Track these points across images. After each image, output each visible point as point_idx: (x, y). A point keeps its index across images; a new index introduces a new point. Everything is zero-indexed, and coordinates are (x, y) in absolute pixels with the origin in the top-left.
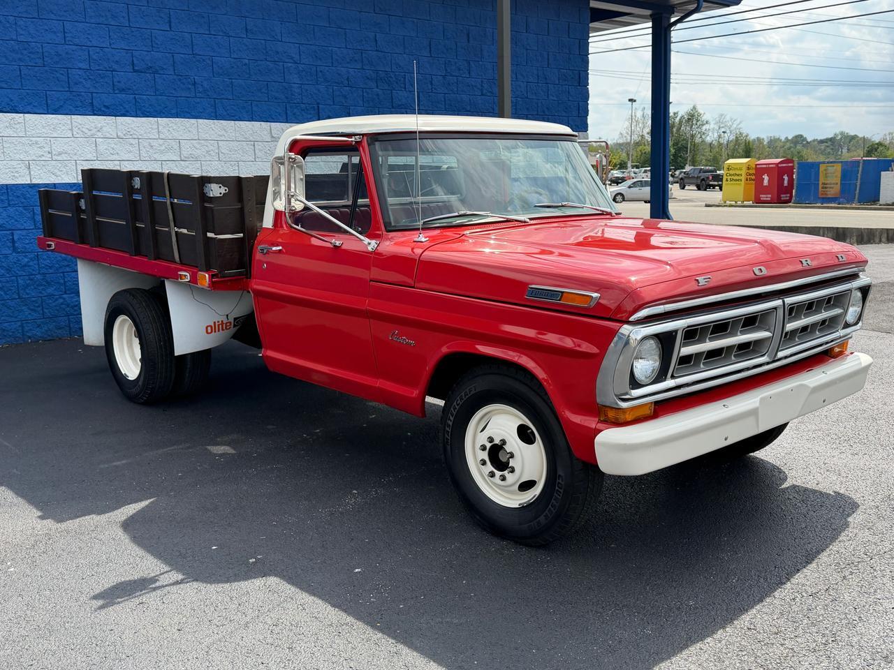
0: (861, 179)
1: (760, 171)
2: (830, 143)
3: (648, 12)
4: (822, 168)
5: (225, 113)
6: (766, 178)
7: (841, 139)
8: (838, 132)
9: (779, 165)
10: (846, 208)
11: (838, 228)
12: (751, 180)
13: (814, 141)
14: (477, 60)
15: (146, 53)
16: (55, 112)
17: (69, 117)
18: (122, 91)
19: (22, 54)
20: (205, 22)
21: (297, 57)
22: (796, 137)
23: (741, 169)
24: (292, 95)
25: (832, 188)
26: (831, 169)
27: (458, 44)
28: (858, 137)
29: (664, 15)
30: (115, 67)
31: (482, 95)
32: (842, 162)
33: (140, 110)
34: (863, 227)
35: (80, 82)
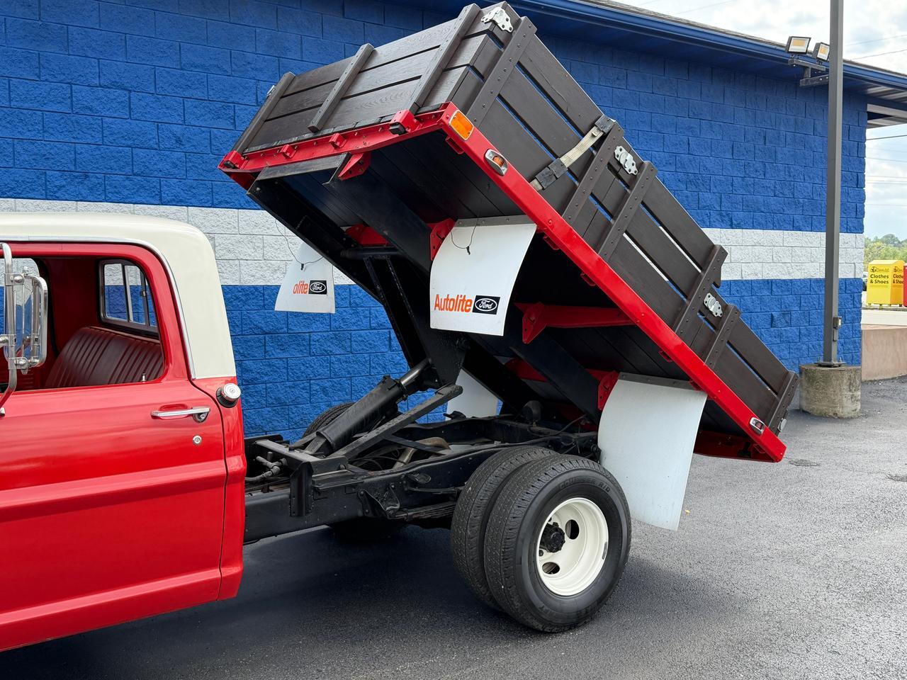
12: (898, 282)
14: (772, 161)
23: (887, 271)
27: (756, 146)
31: (775, 196)
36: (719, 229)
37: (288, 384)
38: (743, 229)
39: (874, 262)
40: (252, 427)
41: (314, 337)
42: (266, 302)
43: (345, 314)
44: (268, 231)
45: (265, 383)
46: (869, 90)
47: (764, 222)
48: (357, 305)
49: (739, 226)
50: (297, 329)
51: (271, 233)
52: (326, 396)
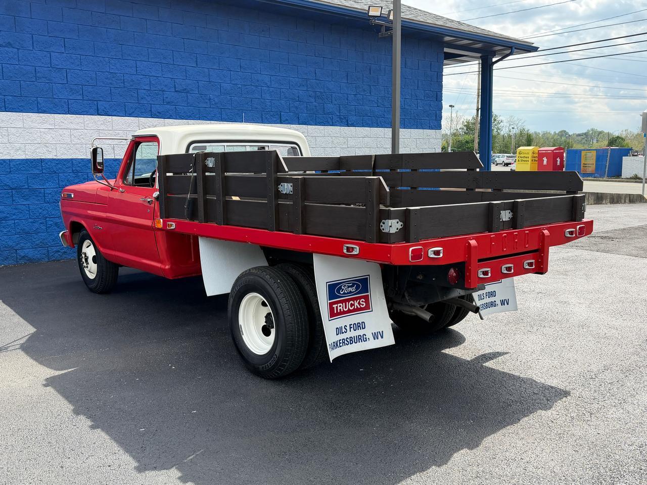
0: (609, 161)
1: (541, 155)
2: (585, 136)
3: (479, 55)
4: (583, 153)
5: (227, 118)
6: (545, 160)
7: (592, 133)
8: (590, 129)
9: (554, 151)
10: (600, 181)
11: (598, 193)
12: (535, 161)
13: (574, 134)
14: (375, 85)
15: (182, 80)
16: (130, 115)
17: (137, 118)
18: (168, 103)
19: (112, 80)
20: (217, 62)
21: (269, 84)
22: (561, 132)
23: (528, 154)
24: (266, 106)
25: (590, 167)
26: (589, 154)
27: (364, 75)
28: (604, 132)
29: (489, 57)
30: (165, 88)
31: (378, 106)
32: (596, 150)
33: (178, 115)
34: (614, 193)
35: (145, 98)
36: (339, 127)
37: (30, 220)
38: (355, 127)
39: (521, 148)
40: (5, 247)
41: (48, 191)
42: (12, 170)
43: (69, 177)
44: (11, 125)
45: (14, 220)
46: (445, 38)
47: (370, 123)
48: (78, 172)
49: (353, 125)
50: (35, 187)
51: (13, 126)
52: (58, 228)
